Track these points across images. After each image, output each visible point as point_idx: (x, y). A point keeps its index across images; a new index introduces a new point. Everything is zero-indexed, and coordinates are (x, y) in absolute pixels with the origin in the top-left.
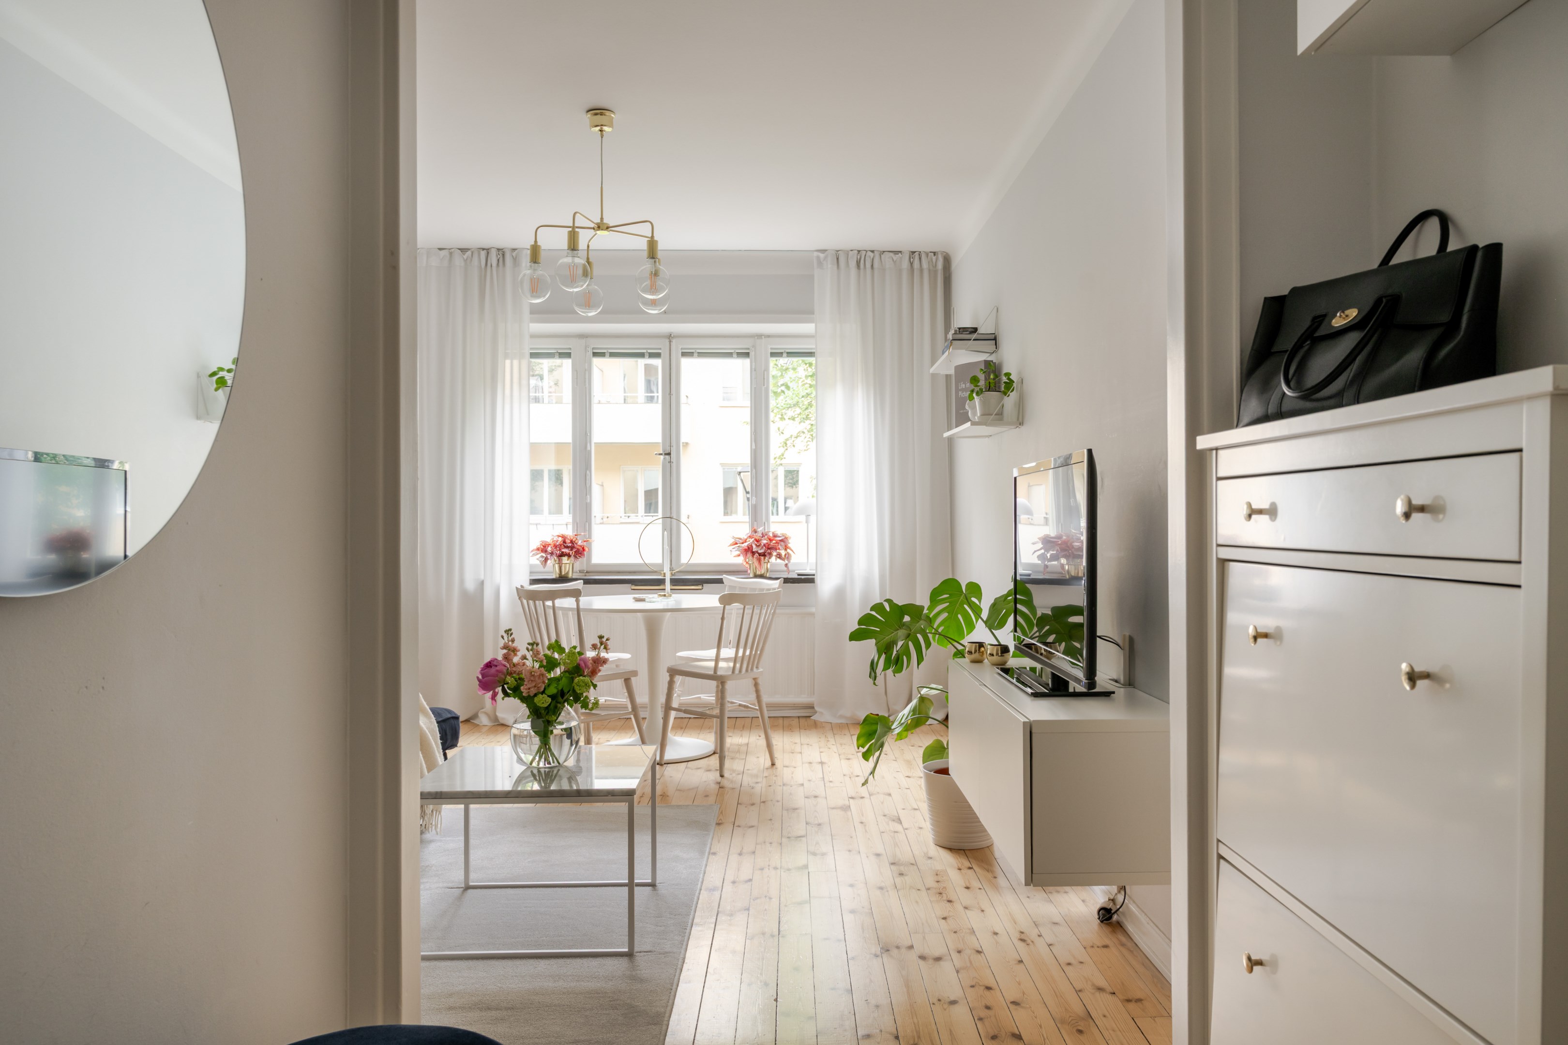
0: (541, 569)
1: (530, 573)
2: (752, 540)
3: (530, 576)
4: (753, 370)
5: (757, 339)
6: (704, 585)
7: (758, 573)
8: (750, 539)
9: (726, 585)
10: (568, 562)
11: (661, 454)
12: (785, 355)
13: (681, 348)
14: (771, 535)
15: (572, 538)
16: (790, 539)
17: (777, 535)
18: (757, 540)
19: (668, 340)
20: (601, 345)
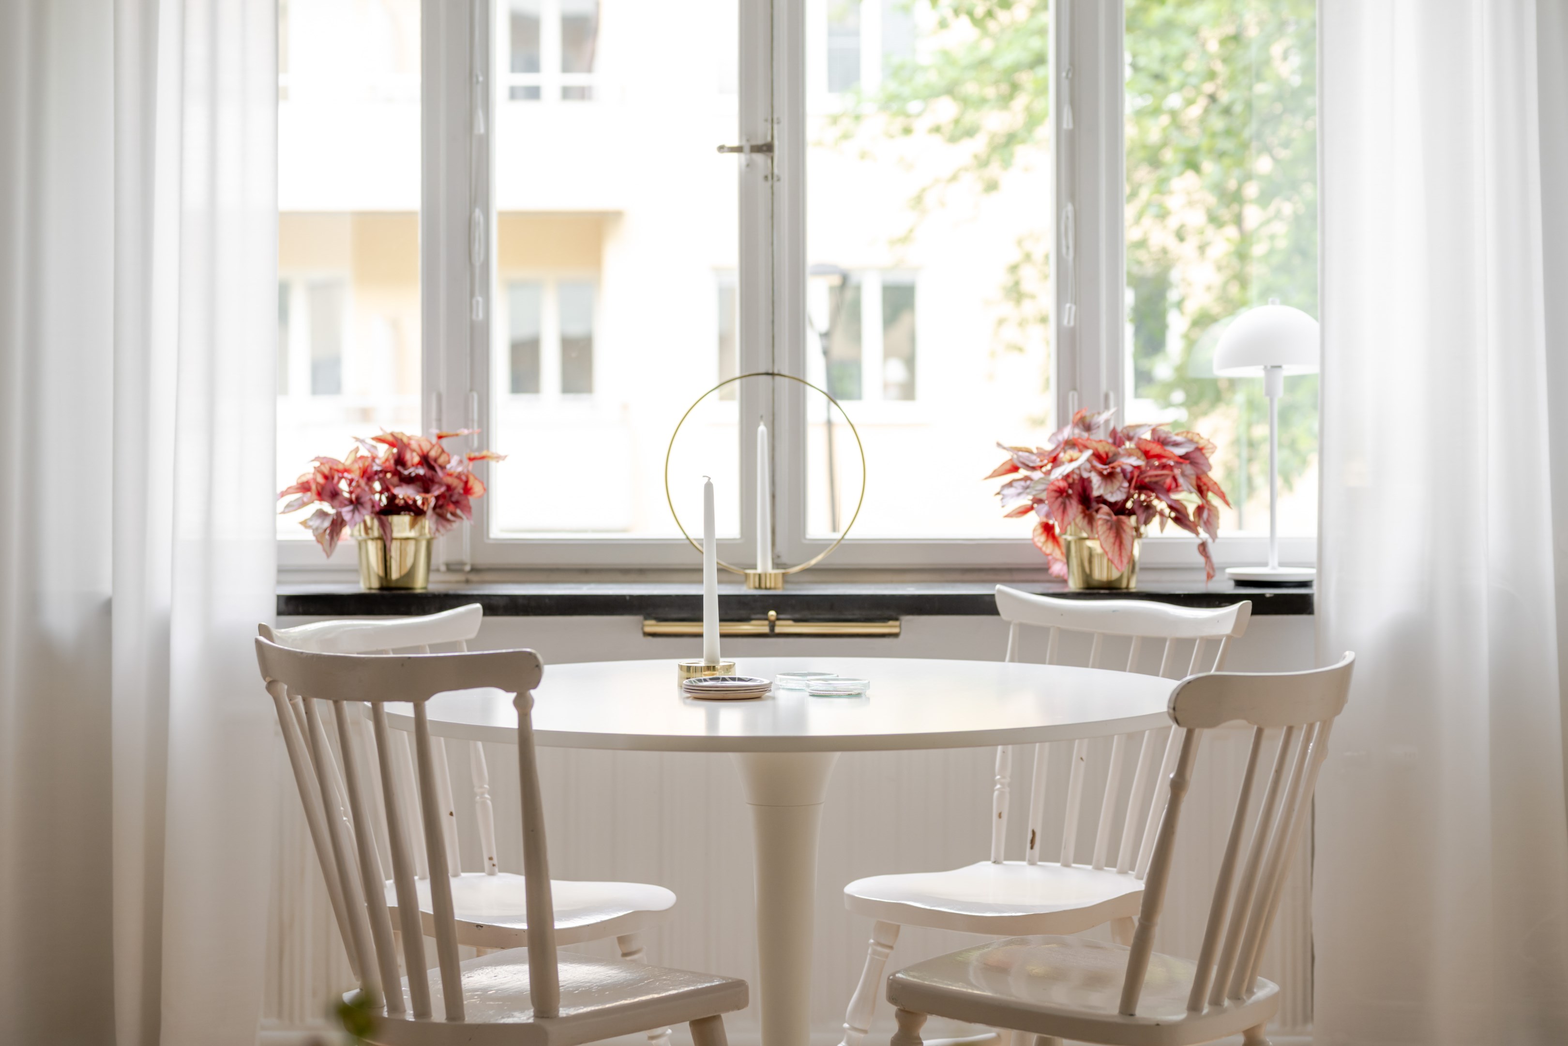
1: (280, 573)
2: (1075, 455)
3: (279, 583)
6: (909, 621)
8: (1072, 453)
9: (1008, 623)
10: (412, 534)
11: (736, 149)
15: (426, 447)
16: (1213, 453)
17: (1165, 439)
18: (1104, 456)
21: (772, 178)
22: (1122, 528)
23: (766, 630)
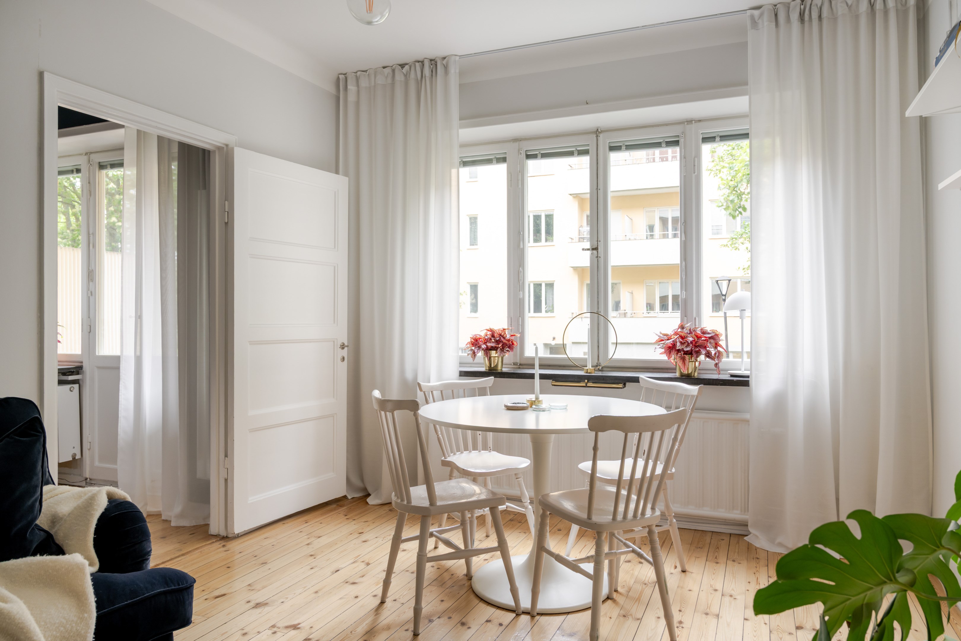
0: (470, 361)
2: (676, 337)
3: (460, 366)
4: (684, 158)
5: (687, 124)
6: (627, 384)
7: (685, 375)
8: (675, 336)
10: (497, 355)
11: (588, 249)
12: (718, 139)
13: (609, 142)
14: (699, 332)
15: (501, 332)
16: (721, 336)
17: (705, 332)
18: (683, 337)
19: (595, 136)
20: (533, 147)
21: (598, 257)
22: (685, 359)
23: (585, 385)
